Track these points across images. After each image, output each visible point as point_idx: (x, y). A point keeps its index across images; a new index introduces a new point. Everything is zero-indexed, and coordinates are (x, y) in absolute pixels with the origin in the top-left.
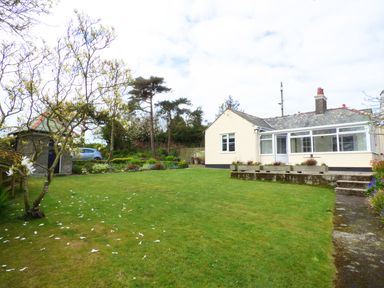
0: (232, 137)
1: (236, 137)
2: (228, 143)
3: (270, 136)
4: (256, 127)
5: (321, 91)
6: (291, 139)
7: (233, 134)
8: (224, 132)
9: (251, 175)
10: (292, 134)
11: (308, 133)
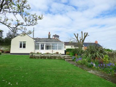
0: (24, 43)
1: (26, 43)
2: (22, 45)
3: (39, 44)
4: (35, 41)
5: (49, 33)
6: (46, 46)
7: (25, 42)
8: (21, 41)
9: (38, 57)
10: (46, 44)
11: (50, 44)
